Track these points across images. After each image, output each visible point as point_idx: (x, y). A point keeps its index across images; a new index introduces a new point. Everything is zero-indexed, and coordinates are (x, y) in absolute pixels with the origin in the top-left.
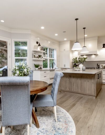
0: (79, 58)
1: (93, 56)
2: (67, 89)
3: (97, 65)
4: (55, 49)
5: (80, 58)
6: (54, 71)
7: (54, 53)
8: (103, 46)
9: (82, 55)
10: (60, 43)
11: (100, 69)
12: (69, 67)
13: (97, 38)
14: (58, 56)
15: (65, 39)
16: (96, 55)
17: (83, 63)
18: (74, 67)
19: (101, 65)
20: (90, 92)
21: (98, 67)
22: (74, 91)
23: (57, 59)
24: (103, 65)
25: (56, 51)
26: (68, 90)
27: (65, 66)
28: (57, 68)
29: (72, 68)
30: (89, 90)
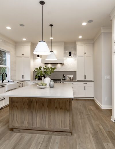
0: (44, 69)
1: (59, 65)
2: (24, 125)
3: (63, 76)
4: (9, 52)
5: (46, 68)
6: (4, 88)
7: (6, 58)
8: (69, 54)
9: (46, 64)
10: (17, 44)
11: (66, 80)
12: (30, 79)
13: (63, 44)
14: (13, 63)
15: (24, 39)
16: (62, 64)
17: (50, 76)
18: (35, 78)
19: (67, 76)
20: (63, 125)
21: (64, 79)
22: (38, 126)
23: (11, 67)
24: (69, 76)
25: (9, 56)
26: (27, 125)
27: (23, 76)
28: (11, 81)
29: (34, 79)
30: (61, 123)
